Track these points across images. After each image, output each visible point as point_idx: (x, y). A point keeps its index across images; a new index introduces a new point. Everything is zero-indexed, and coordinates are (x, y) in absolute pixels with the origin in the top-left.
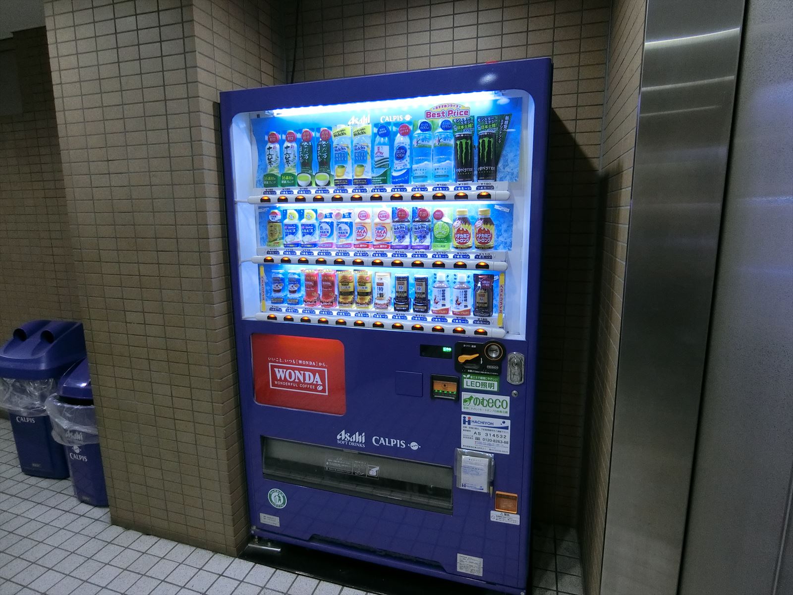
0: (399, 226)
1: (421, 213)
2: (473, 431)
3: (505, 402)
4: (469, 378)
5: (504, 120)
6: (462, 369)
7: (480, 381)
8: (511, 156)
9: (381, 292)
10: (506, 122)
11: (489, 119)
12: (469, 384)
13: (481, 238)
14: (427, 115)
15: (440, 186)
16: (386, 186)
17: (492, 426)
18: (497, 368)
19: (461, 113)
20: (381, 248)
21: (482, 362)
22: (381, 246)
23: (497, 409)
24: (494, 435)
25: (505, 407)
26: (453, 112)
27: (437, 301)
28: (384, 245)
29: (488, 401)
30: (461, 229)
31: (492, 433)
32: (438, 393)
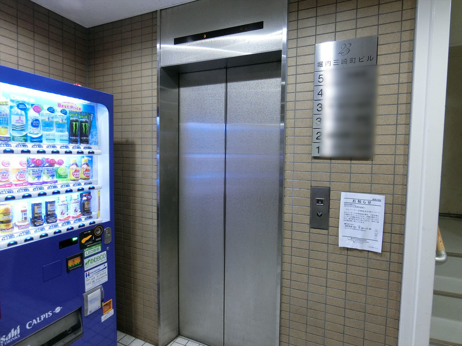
0: (38, 170)
1: (51, 161)
2: (91, 278)
3: (104, 255)
4: (88, 250)
5: (91, 116)
6: (84, 247)
7: (93, 249)
8: (94, 133)
9: (26, 216)
10: (92, 117)
11: (84, 113)
12: (88, 253)
13: (87, 174)
14: (59, 105)
15: (64, 146)
16: (27, 144)
17: (100, 270)
18: (100, 239)
19: (78, 109)
20: (24, 185)
21: (94, 238)
22: (24, 184)
23: (101, 260)
24: (101, 275)
25: (104, 257)
26: (73, 107)
27: (64, 213)
28: (26, 183)
29: (97, 258)
30: (77, 170)
31: (100, 274)
32: (71, 268)
